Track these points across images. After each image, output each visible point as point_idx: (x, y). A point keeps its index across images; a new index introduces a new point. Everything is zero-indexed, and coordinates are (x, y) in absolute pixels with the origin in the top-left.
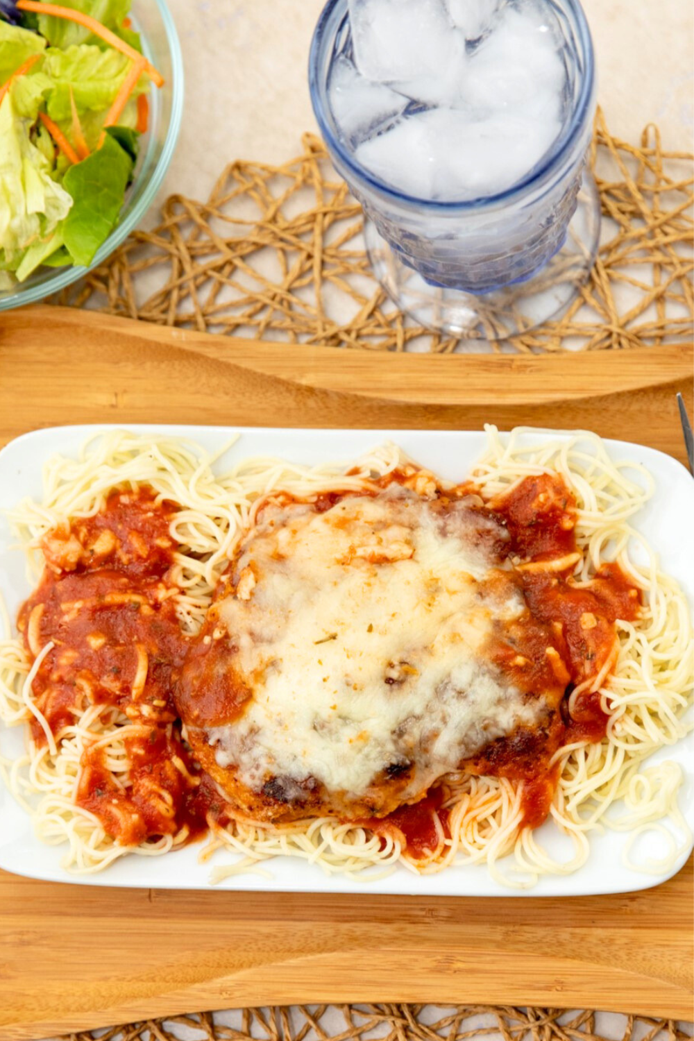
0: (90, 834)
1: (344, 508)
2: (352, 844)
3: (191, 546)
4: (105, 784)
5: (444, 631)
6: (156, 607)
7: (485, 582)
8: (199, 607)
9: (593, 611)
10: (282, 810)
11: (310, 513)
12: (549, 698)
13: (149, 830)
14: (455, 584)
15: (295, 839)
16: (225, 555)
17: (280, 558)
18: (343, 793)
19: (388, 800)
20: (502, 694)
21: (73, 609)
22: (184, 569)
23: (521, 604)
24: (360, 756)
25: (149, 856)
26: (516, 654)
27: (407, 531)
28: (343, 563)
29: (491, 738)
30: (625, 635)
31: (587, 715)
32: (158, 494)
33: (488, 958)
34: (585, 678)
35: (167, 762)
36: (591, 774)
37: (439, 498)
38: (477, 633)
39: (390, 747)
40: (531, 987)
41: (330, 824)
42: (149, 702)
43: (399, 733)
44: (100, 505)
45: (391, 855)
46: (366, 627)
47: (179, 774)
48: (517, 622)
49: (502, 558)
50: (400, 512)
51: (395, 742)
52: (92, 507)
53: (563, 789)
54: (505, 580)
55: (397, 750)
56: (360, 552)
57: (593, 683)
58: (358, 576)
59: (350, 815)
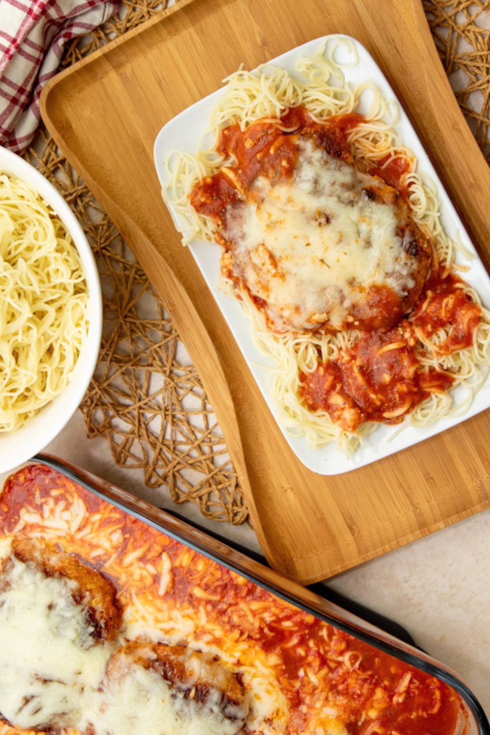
0: (484, 331)
1: (258, 291)
2: (419, 199)
3: (316, 357)
4: (455, 336)
5: (289, 208)
6: (353, 358)
7: (256, 202)
8: (344, 337)
9: (243, 145)
10: (421, 241)
11: (270, 307)
12: (296, 140)
13: (466, 302)
14: (265, 216)
15: (431, 227)
16: (311, 338)
17: (297, 309)
18: (396, 215)
19: (387, 193)
20: (305, 163)
21: (377, 398)
22: (329, 354)
23: (258, 180)
24: (373, 216)
25: (480, 297)
26: (282, 167)
27: (251, 253)
28: (283, 276)
29: (330, 158)
30: (247, 124)
31: (294, 119)
32: (299, 386)
33: (460, 167)
34: (277, 129)
35: (428, 311)
36: (322, 102)
37: (230, 250)
38: (282, 191)
39: (361, 204)
40: (463, 139)
41: (415, 216)
42: (402, 336)
43: (351, 203)
44: (320, 412)
45: (414, 177)
46: (308, 247)
47: (431, 302)
48: (267, 176)
49: (241, 201)
50: (245, 263)
51: (357, 203)
52: (323, 415)
53: (337, 112)
54: (250, 193)
55: (361, 200)
56: (273, 271)
57: (277, 124)
58: (284, 265)
59: (405, 207)
